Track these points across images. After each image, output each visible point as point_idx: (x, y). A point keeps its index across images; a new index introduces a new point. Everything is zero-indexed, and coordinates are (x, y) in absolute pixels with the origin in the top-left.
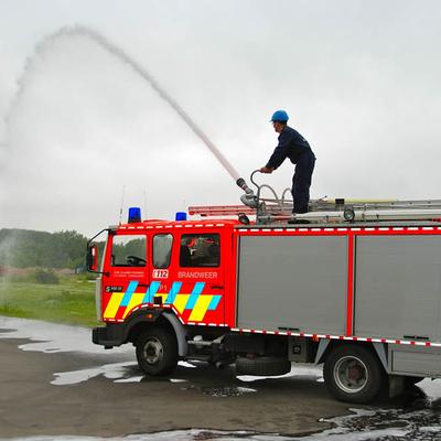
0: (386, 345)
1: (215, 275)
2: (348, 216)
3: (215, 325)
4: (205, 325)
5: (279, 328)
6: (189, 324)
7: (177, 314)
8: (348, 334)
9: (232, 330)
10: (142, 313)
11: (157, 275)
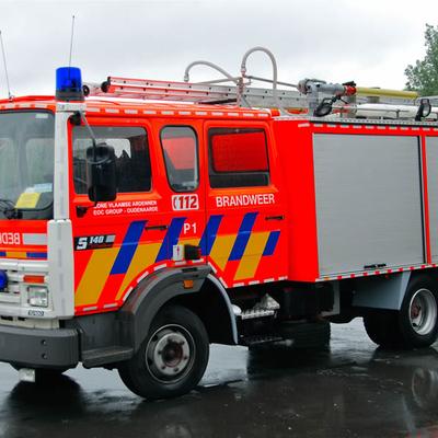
2: (425, 112)
3: (272, 280)
4: (258, 282)
5: (366, 267)
6: (235, 285)
7: (215, 271)
8: (429, 262)
9: (317, 280)
10: (174, 280)
11: (178, 204)
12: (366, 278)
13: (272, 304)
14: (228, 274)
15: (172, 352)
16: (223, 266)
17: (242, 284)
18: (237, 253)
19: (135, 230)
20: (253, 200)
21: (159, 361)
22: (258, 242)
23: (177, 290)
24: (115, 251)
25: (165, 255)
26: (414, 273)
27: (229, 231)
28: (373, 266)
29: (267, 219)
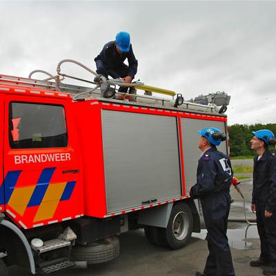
2: (180, 102)
3: (70, 218)
4: (56, 221)
5: (143, 203)
6: (34, 226)
7: (14, 216)
8: (184, 195)
9: (105, 216)
12: (143, 210)
13: (71, 235)
16: (22, 213)
17: (42, 224)
20: (51, 158)
22: (55, 191)
26: (175, 203)
28: (148, 202)
29: (63, 172)
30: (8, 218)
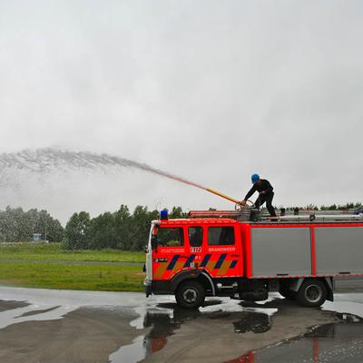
0: (331, 278)
1: (234, 249)
3: (234, 276)
4: (227, 276)
5: (278, 274)
6: (217, 277)
7: (208, 271)
8: (314, 274)
9: (251, 278)
10: (187, 273)
11: (193, 250)
13: (236, 285)
14: (214, 273)
15: (190, 295)
16: (211, 270)
17: (220, 277)
18: (218, 266)
19: (176, 258)
20: (225, 250)
21: (185, 298)
22: (227, 264)
23: (188, 276)
24: (168, 264)
25: (187, 265)
26: (306, 278)
27: (214, 259)
28: (281, 275)
29: (232, 256)
30: (204, 271)
